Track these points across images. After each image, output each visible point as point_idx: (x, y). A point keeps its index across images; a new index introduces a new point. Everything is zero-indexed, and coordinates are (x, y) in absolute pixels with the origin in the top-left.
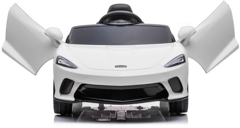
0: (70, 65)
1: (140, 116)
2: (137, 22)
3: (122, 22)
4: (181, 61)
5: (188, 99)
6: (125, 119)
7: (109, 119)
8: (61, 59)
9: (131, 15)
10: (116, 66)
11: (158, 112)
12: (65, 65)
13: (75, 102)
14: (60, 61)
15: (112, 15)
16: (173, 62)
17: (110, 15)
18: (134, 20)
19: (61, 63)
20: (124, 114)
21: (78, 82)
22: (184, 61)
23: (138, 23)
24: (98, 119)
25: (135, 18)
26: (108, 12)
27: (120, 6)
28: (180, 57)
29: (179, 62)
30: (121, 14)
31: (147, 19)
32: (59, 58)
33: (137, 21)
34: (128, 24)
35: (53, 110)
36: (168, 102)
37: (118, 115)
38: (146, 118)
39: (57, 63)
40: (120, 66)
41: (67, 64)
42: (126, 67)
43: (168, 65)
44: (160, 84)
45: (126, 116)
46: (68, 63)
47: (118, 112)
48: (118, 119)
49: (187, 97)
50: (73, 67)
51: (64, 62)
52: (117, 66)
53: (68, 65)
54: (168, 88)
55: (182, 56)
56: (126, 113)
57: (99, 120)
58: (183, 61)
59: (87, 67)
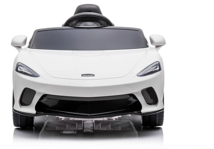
0: (31, 73)
1: (109, 128)
2: (106, 25)
3: (90, 24)
4: (156, 70)
5: (163, 111)
6: (92, 131)
7: (75, 131)
8: (21, 66)
9: (100, 18)
10: (82, 75)
11: (130, 123)
12: (26, 73)
13: (37, 114)
14: (20, 68)
15: (78, 17)
16: (147, 71)
17: (77, 18)
18: (102, 22)
19: (21, 71)
20: (92, 125)
21: (40, 92)
22: (160, 69)
23: (108, 26)
24: (62, 131)
25: (104, 20)
26: (75, 14)
27: (87, 7)
28: (154, 65)
29: (153, 70)
30: (88, 16)
31: (118, 22)
32: (19, 64)
33: (106, 23)
34: (96, 26)
35: (13, 122)
36: (141, 116)
37: (85, 126)
38: (116, 130)
39: (17, 70)
40: (87, 75)
41: (27, 72)
42: (94, 76)
43: (141, 74)
44: (132, 95)
45: (93, 127)
46: (29, 71)
47: (85, 122)
48: (85, 131)
49: (163, 109)
50: (34, 75)
51: (25, 70)
52: (84, 75)
53: (29, 73)
54: (141, 99)
55: (157, 63)
56: (93, 123)
57: (64, 132)
58: (158, 69)
59: (49, 75)
